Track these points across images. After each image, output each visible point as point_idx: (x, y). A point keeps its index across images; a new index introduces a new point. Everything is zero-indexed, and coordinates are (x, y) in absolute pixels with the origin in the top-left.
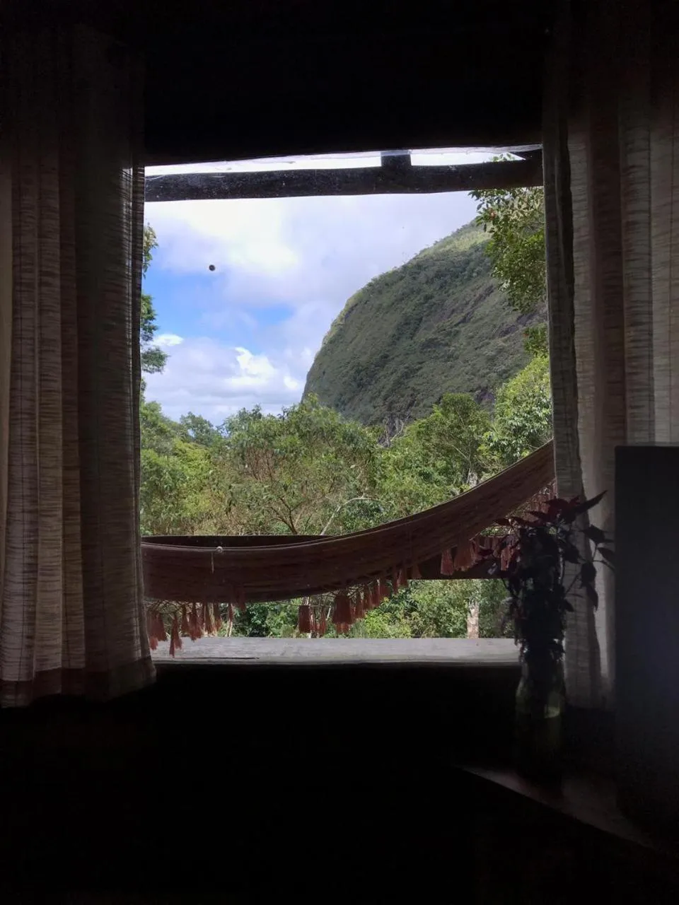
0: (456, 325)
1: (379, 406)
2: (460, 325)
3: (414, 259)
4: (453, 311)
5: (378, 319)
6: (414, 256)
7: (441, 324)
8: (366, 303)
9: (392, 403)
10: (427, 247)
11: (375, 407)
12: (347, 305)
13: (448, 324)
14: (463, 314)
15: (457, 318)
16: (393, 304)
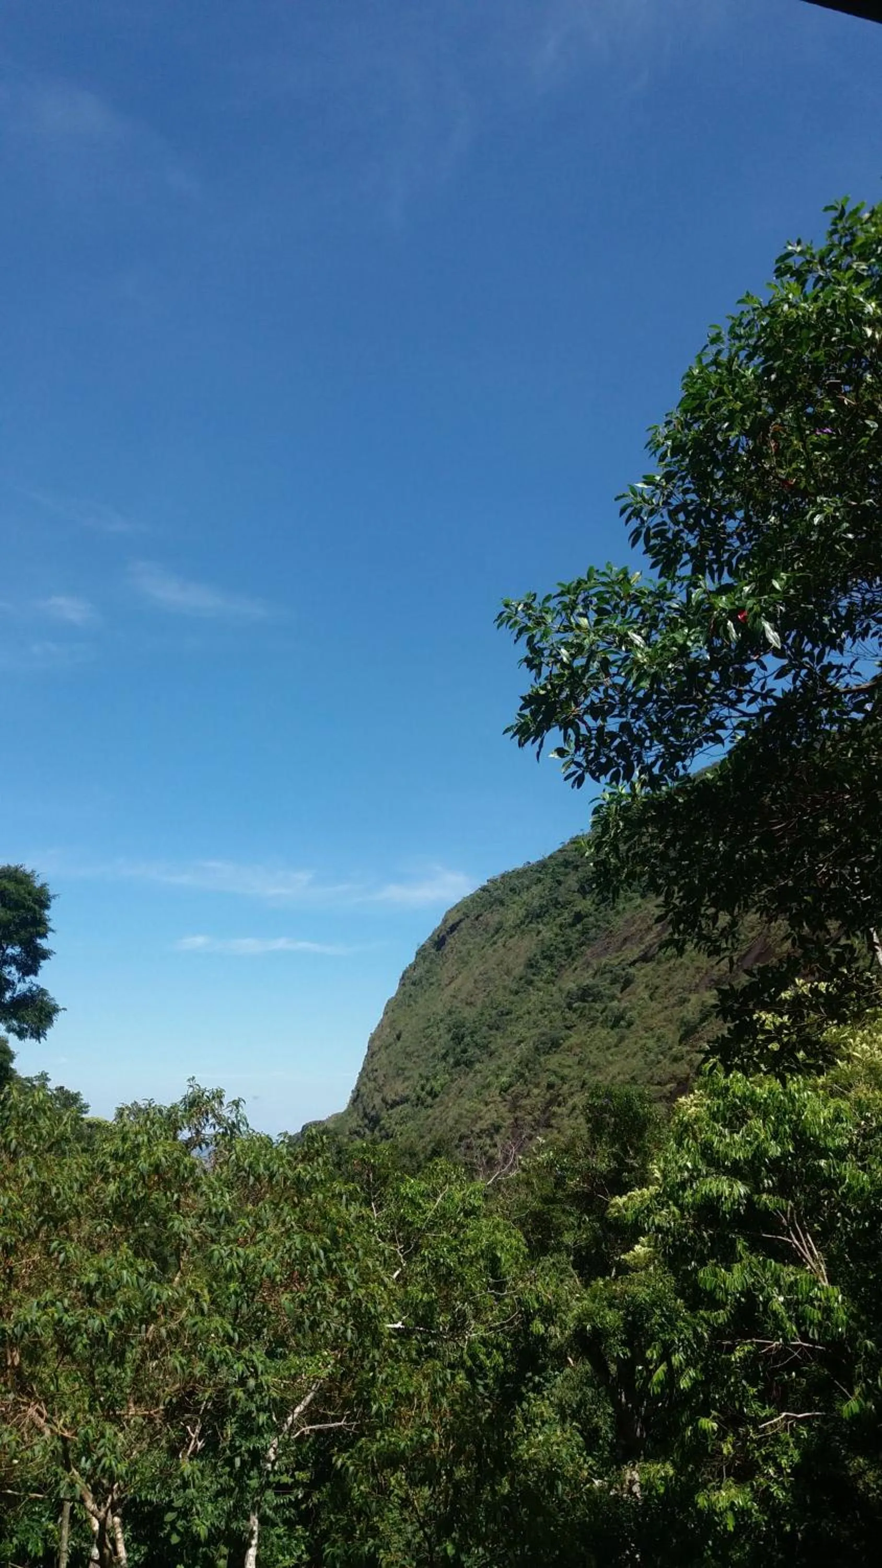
0: (633, 964)
1: (494, 1102)
2: (637, 965)
3: (560, 851)
4: (626, 940)
5: (495, 946)
6: (560, 847)
7: (604, 961)
8: (477, 919)
9: (516, 1097)
10: (581, 834)
11: (487, 1104)
12: (445, 921)
13: (616, 962)
14: (643, 947)
15: (633, 952)
16: (522, 923)
